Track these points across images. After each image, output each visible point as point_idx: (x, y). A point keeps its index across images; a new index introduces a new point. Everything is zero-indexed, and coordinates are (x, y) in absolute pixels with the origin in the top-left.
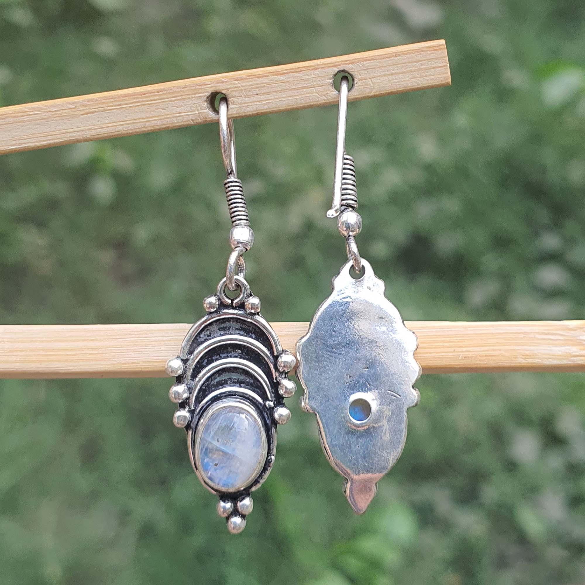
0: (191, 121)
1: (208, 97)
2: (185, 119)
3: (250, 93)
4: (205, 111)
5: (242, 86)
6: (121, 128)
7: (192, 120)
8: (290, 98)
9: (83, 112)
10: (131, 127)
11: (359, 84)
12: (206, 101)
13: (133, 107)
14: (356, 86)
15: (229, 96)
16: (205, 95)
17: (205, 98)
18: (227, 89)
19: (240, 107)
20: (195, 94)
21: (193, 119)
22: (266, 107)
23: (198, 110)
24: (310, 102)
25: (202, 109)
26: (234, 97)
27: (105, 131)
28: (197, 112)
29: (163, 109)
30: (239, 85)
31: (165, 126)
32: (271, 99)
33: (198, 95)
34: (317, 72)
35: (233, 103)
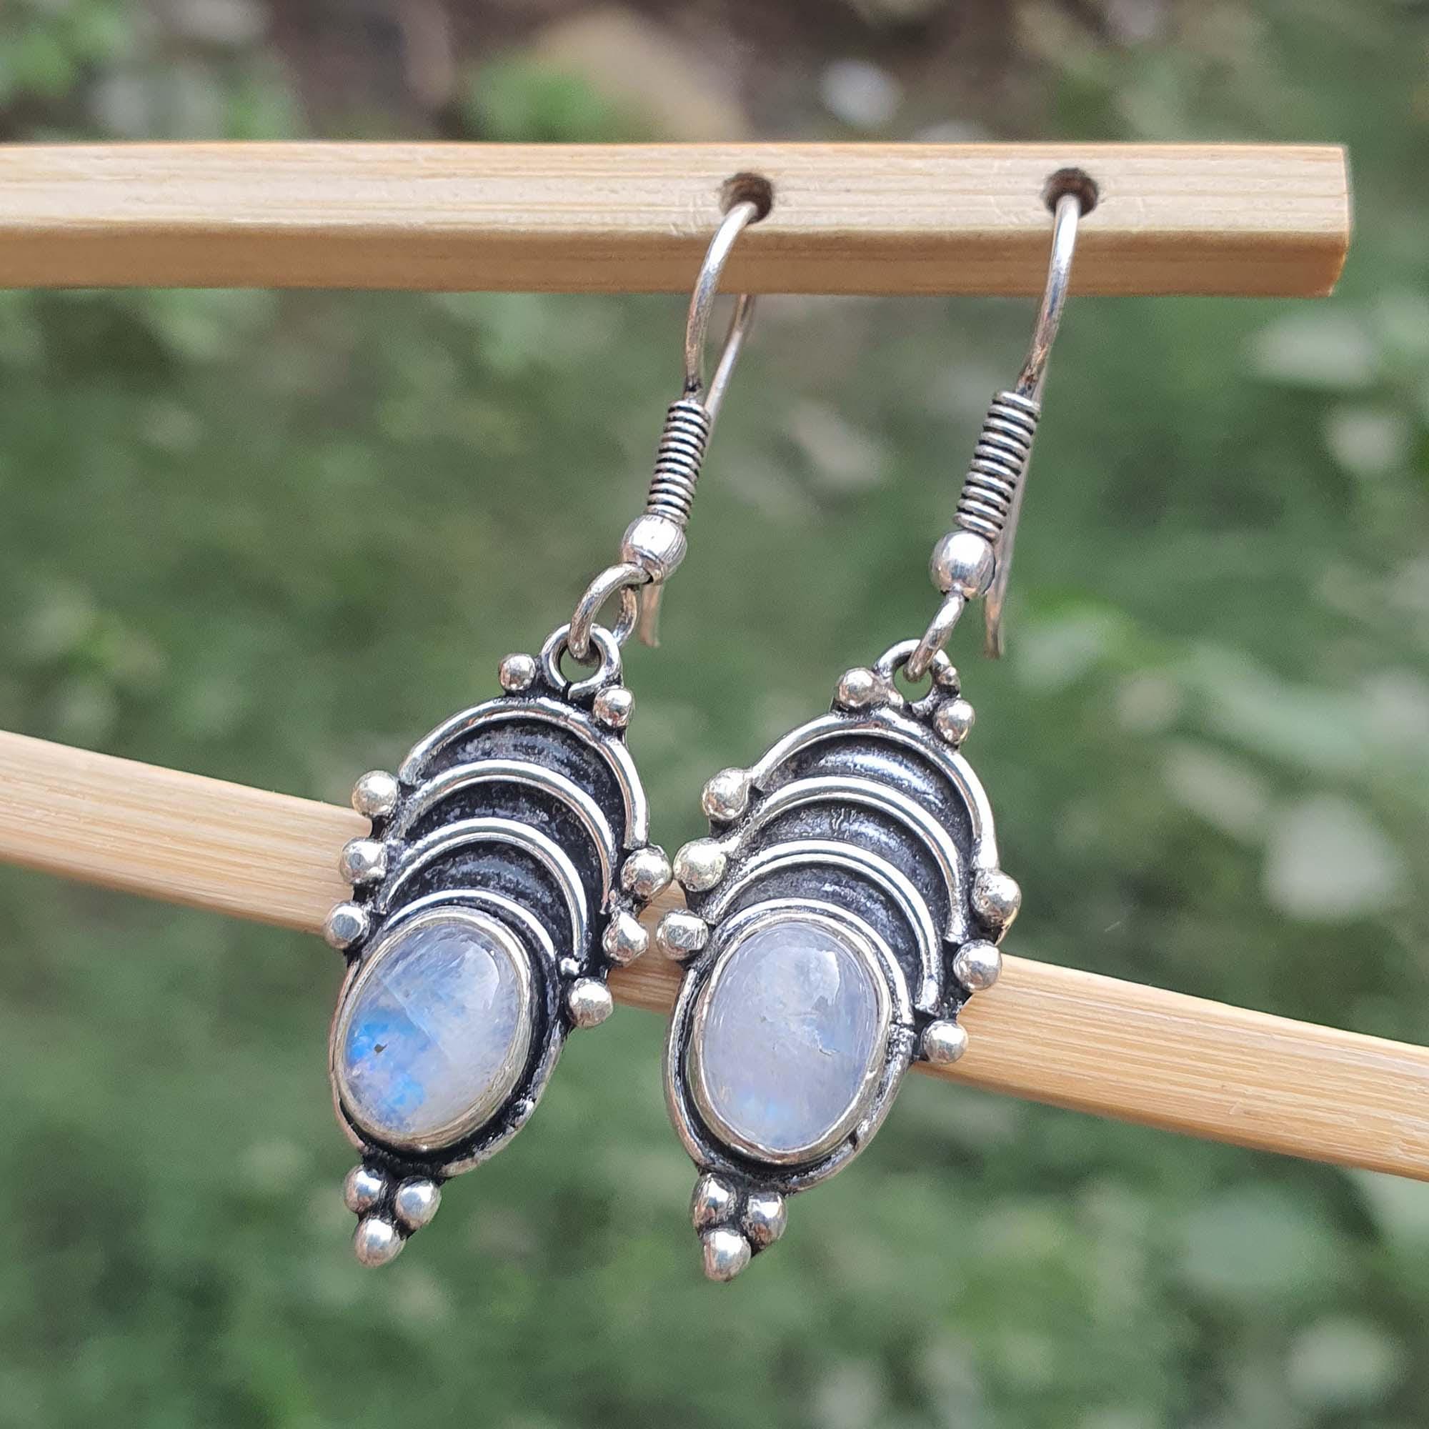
0: (672, 228)
1: (727, 183)
2: (659, 219)
3: (830, 186)
4: (711, 209)
5: (814, 169)
6: (501, 217)
7: (675, 225)
8: (929, 210)
9: (428, 172)
10: (526, 218)
11: (1112, 201)
12: (718, 190)
13: (546, 177)
14: (1100, 208)
15: (780, 185)
16: (723, 176)
17: (719, 183)
18: (779, 171)
19: (798, 212)
20: (698, 170)
21: (679, 222)
22: (865, 220)
23: (695, 205)
24: (976, 225)
25: (704, 205)
26: (788, 189)
27: (466, 216)
28: (691, 209)
29: (613, 191)
30: (809, 166)
31: (606, 229)
32: (881, 205)
33: (703, 174)
34: (1008, 163)
35: (784, 203)
